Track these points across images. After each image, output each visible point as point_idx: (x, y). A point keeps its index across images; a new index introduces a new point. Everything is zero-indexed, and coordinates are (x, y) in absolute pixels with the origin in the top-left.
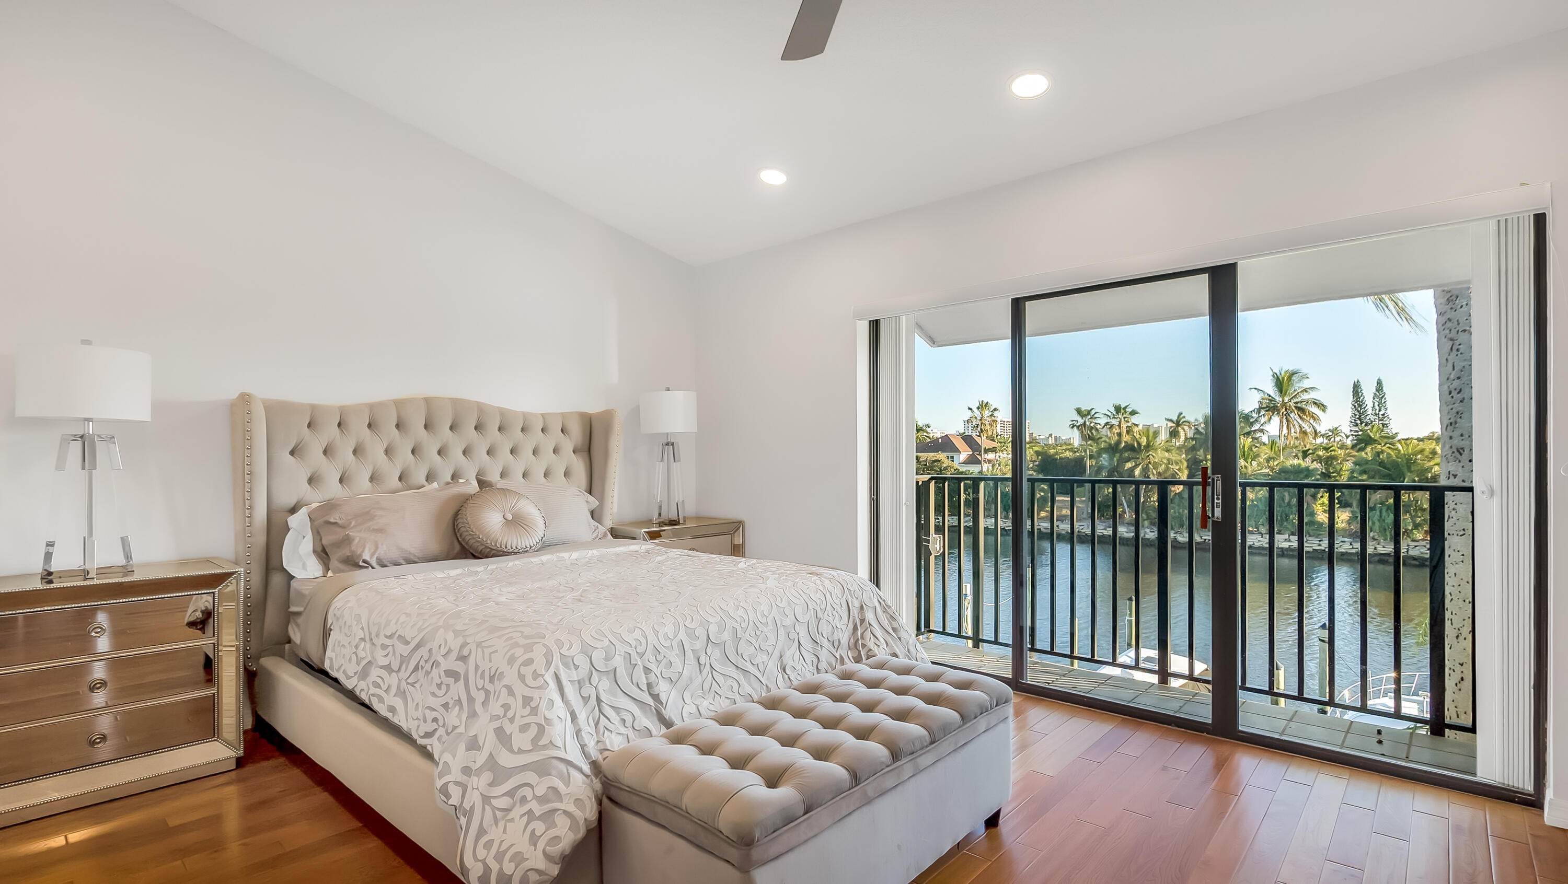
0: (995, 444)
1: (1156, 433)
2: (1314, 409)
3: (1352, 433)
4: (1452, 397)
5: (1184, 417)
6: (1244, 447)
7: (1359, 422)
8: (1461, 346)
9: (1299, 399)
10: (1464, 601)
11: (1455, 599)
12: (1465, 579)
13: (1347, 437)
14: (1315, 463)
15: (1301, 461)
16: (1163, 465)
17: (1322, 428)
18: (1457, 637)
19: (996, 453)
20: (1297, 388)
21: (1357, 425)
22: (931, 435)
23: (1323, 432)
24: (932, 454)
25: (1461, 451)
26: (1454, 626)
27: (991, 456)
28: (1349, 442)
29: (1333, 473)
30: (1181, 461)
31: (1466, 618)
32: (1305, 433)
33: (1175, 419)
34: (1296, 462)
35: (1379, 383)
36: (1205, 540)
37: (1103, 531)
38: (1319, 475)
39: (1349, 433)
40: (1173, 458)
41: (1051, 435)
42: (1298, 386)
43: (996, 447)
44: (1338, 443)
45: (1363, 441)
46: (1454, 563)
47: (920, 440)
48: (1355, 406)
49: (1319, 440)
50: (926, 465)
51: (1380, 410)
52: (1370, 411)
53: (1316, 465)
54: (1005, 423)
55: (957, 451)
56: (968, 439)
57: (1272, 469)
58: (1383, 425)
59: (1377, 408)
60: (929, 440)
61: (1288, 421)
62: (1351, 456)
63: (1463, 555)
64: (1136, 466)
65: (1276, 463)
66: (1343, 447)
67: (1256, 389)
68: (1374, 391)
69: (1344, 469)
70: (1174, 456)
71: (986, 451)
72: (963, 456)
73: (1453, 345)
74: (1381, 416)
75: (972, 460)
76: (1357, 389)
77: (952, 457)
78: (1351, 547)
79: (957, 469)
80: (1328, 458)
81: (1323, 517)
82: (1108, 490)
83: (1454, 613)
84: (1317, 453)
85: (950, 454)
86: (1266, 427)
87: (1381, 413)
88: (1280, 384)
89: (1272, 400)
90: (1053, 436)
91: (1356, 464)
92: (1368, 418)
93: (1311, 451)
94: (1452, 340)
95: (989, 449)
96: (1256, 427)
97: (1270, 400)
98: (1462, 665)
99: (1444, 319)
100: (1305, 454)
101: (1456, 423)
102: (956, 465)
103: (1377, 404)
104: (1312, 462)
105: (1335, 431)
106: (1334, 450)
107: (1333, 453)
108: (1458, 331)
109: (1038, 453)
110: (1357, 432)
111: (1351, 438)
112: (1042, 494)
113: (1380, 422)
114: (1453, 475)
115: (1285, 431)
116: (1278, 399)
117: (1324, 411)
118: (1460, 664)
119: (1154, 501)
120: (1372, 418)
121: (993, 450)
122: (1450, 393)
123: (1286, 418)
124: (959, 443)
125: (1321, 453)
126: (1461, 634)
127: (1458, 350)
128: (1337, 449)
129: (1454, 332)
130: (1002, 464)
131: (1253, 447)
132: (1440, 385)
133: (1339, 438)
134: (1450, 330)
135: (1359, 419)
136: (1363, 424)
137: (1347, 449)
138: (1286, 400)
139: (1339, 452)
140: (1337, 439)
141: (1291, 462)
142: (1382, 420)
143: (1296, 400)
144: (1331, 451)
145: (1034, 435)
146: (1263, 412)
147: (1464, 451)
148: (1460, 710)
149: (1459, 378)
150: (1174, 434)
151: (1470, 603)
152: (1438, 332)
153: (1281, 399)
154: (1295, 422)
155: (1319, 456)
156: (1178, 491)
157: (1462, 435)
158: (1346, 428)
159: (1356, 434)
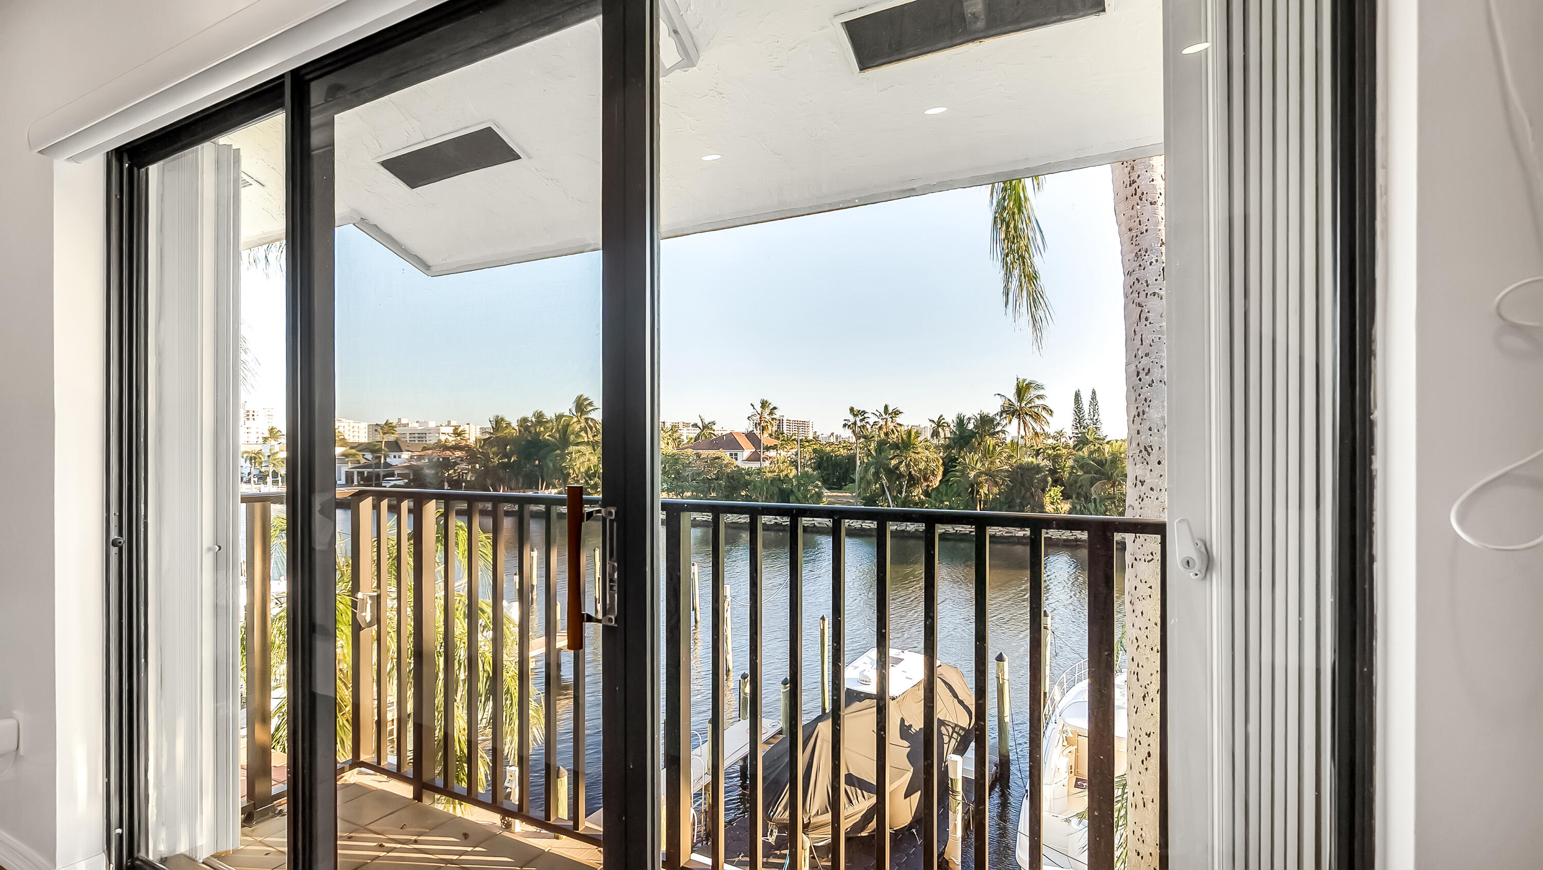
0: (776, 442)
1: (918, 434)
2: (1044, 413)
3: (1074, 435)
4: (1140, 380)
5: (943, 419)
6: (989, 446)
7: (1078, 425)
8: (1150, 314)
9: (1033, 404)
10: (1152, 649)
11: (1142, 646)
12: (1153, 621)
13: (1070, 438)
14: (1045, 460)
15: (1034, 460)
16: (923, 463)
17: (1051, 431)
18: (1144, 697)
19: (777, 450)
20: (1032, 395)
21: (1077, 428)
22: (716, 433)
23: (1052, 435)
24: (714, 451)
25: (1149, 449)
26: (1141, 682)
27: (772, 453)
28: (1071, 443)
29: (1059, 469)
30: (938, 459)
31: (1155, 672)
32: (1036, 434)
33: (936, 420)
34: (1030, 459)
35: (1094, 393)
36: (957, 531)
37: (870, 525)
38: (1047, 471)
39: (1071, 436)
40: (931, 456)
41: (832, 434)
42: (1033, 393)
43: (776, 445)
44: (1063, 444)
45: (1082, 442)
46: (1141, 598)
47: (706, 437)
48: (1076, 412)
49: (1050, 441)
50: (707, 462)
51: (1094, 416)
52: (1087, 417)
53: (1046, 462)
54: (791, 422)
55: (741, 448)
56: (750, 436)
57: (1011, 466)
58: (1096, 428)
59: (1092, 413)
60: (715, 437)
61: (1024, 423)
62: (1072, 455)
63: (1151, 587)
64: (901, 463)
65: (1014, 461)
66: (1066, 446)
67: (999, 394)
68: (1090, 399)
69: (1067, 466)
70: (933, 456)
71: (768, 448)
72: (747, 453)
73: (1142, 311)
74: (1095, 421)
75: (754, 458)
76: (1077, 396)
77: (736, 454)
78: (1071, 534)
79: (737, 466)
80: (1055, 456)
81: (1050, 508)
82: (875, 485)
83: (1140, 665)
84: (1047, 451)
85: (733, 452)
86: (1007, 429)
87: (1095, 418)
88: (1021, 391)
89: (1011, 404)
90: (834, 435)
91: (1075, 461)
92: (1085, 422)
93: (1042, 450)
94: (1140, 305)
95: (771, 446)
96: (999, 428)
97: (1011, 405)
98: (1149, 735)
99: (1133, 279)
100: (1037, 453)
101: (1144, 413)
102: (739, 463)
103: (1092, 410)
104: (1043, 460)
105: (1060, 434)
106: (1060, 450)
107: (1059, 452)
108: (1147, 294)
109: (815, 451)
110: (1078, 434)
111: (1073, 439)
112: (817, 490)
113: (1094, 426)
114: (1140, 481)
115: (1022, 433)
116: (1017, 404)
117: (1051, 415)
118: (1147, 734)
119: (915, 496)
120: (1089, 422)
121: (774, 447)
122: (1138, 375)
123: (1023, 421)
124: (743, 441)
125: (1050, 452)
126: (1147, 693)
127: (1147, 319)
128: (1062, 449)
129: (1143, 294)
130: (779, 462)
131: (997, 447)
132: (1127, 365)
133: (1064, 439)
134: (1139, 293)
135: (1079, 422)
136: (1082, 428)
137: (1069, 448)
138: (1023, 405)
139: (1063, 452)
140: (1063, 440)
141: (1026, 460)
142: (1096, 424)
143: (1030, 405)
144: (1057, 450)
145: (817, 434)
146: (1004, 415)
147: (1152, 450)
148: (1147, 797)
149: (1147, 355)
150: (935, 434)
151: (1158, 652)
152: (1126, 296)
153: (1019, 404)
154: (1029, 424)
155: (1049, 455)
156: (934, 487)
157: (1150, 429)
158: (1069, 431)
159: (1076, 436)
